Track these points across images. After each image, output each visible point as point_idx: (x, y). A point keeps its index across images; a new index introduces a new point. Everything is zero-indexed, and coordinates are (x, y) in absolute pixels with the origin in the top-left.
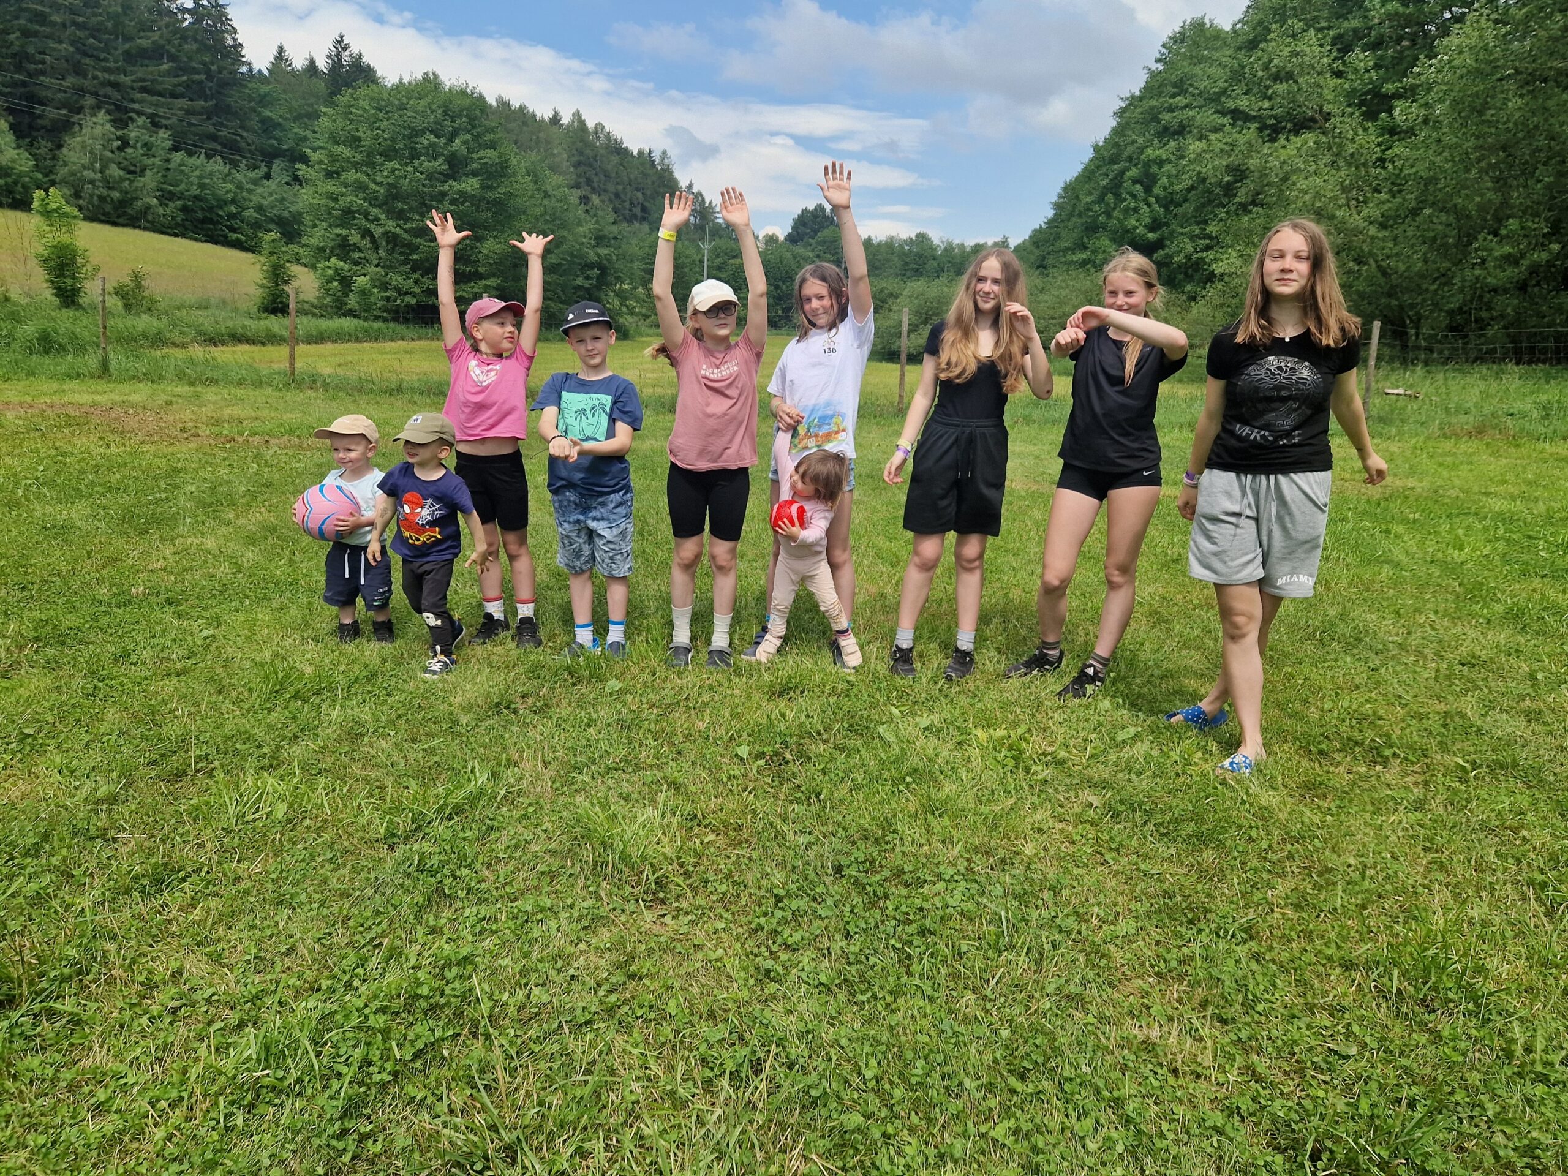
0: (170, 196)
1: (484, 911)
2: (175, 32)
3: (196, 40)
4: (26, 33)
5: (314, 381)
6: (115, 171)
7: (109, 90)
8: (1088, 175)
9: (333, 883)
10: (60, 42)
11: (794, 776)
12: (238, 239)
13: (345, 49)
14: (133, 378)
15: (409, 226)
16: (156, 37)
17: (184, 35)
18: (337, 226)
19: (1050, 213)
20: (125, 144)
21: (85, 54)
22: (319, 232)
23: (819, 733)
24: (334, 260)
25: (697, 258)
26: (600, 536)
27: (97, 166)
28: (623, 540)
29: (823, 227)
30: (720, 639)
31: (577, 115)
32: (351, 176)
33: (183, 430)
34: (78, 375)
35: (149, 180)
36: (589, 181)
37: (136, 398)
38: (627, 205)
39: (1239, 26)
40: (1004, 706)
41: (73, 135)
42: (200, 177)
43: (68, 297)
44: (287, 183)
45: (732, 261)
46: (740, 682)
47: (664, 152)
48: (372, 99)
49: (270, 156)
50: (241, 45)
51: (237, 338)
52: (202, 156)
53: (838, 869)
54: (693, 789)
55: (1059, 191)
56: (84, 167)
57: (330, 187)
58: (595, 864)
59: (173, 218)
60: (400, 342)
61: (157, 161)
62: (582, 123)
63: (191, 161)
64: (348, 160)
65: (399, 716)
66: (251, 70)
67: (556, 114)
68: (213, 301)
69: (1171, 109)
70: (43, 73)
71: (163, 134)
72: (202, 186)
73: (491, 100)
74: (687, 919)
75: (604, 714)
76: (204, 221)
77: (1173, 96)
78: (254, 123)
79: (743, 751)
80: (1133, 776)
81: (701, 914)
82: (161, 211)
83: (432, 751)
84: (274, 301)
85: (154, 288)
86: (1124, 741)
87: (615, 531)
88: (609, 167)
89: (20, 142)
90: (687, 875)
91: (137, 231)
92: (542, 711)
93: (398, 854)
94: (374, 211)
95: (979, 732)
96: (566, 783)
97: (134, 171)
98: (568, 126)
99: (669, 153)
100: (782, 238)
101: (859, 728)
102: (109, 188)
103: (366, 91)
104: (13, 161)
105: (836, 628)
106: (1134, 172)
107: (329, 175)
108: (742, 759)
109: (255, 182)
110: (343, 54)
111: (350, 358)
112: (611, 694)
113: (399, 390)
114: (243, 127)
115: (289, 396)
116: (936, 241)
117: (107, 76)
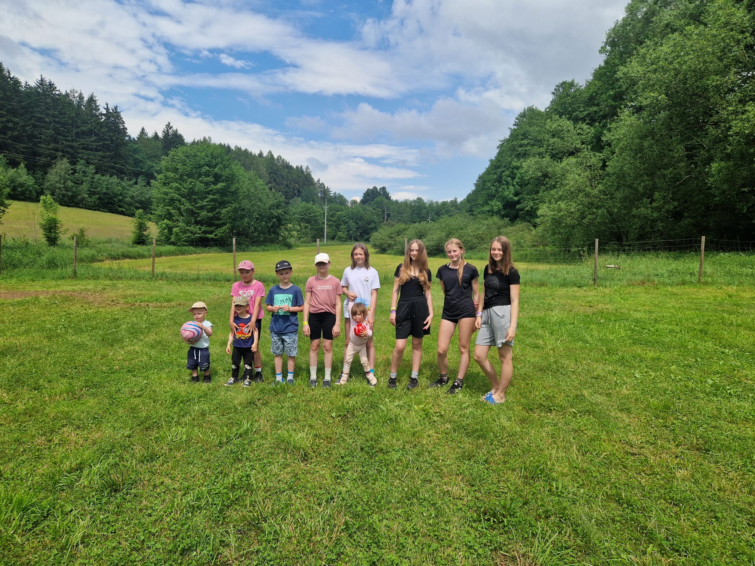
0: (94, 193)
1: (251, 463)
2: (98, 124)
3: (107, 127)
4: (34, 126)
5: (163, 276)
6: (70, 184)
7: (69, 150)
8: (488, 172)
9: (204, 458)
10: (48, 129)
11: (350, 422)
12: (122, 211)
13: (170, 128)
14: (86, 278)
15: (198, 205)
16: (90, 126)
17: (101, 125)
18: (167, 206)
19: (474, 188)
20: (75, 171)
21: (59, 134)
22: (160, 208)
23: (360, 408)
24: (165, 220)
25: (322, 212)
26: (286, 341)
27: (62, 181)
28: (294, 343)
29: (377, 197)
30: (328, 377)
31: (270, 152)
32: (175, 185)
33: (113, 301)
34: (63, 278)
35: (85, 187)
36: (275, 180)
37: (89, 287)
38: (291, 190)
39: (548, 110)
40: (426, 397)
41: (52, 169)
42: (107, 185)
43: (52, 241)
44: (144, 186)
45: (337, 213)
46: (334, 392)
47: (307, 167)
48: (183, 152)
49: (137, 175)
50: (126, 128)
51: (126, 256)
52: (108, 176)
53: (362, 449)
54: (316, 427)
55: (477, 179)
56: (57, 182)
57: (165, 189)
58: (285, 449)
59: (95, 203)
60: (194, 255)
61: (88, 178)
62: (272, 156)
63: (103, 178)
64: (173, 178)
65: (217, 408)
66: (130, 139)
67: (261, 152)
68: (113, 240)
69: (521, 146)
70: (40, 142)
71: (91, 167)
72: (107, 189)
73: (233, 148)
74: (314, 464)
75: (287, 405)
76: (109, 203)
77: (522, 140)
78: (131, 161)
79: (334, 415)
80: (465, 419)
81: (318, 463)
82: (89, 200)
83: (230, 418)
84: (139, 239)
85: (89, 236)
86: (464, 408)
87: (291, 340)
88: (284, 174)
89: (29, 172)
90: (314, 452)
91: (78, 209)
92: (265, 404)
93: (224, 449)
94: (183, 200)
95: (416, 407)
96: (275, 426)
97: (79, 183)
98: (266, 157)
99: (309, 167)
100: (359, 201)
101: (374, 406)
102: (67, 191)
103: (181, 149)
104: (26, 181)
105: (366, 371)
106: (507, 172)
107: (165, 184)
108: (333, 418)
109: (130, 186)
110: (170, 130)
111: (173, 264)
112: (289, 398)
113: (198, 279)
114: (126, 163)
115: (152, 284)
116: (425, 201)
117: (68, 143)
